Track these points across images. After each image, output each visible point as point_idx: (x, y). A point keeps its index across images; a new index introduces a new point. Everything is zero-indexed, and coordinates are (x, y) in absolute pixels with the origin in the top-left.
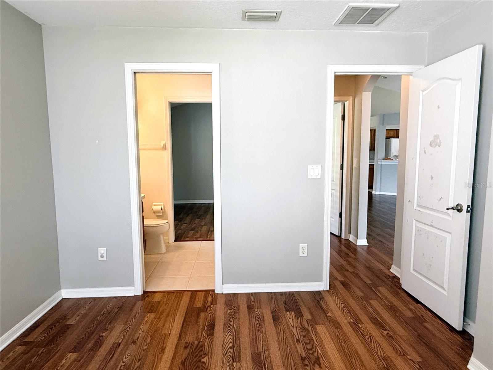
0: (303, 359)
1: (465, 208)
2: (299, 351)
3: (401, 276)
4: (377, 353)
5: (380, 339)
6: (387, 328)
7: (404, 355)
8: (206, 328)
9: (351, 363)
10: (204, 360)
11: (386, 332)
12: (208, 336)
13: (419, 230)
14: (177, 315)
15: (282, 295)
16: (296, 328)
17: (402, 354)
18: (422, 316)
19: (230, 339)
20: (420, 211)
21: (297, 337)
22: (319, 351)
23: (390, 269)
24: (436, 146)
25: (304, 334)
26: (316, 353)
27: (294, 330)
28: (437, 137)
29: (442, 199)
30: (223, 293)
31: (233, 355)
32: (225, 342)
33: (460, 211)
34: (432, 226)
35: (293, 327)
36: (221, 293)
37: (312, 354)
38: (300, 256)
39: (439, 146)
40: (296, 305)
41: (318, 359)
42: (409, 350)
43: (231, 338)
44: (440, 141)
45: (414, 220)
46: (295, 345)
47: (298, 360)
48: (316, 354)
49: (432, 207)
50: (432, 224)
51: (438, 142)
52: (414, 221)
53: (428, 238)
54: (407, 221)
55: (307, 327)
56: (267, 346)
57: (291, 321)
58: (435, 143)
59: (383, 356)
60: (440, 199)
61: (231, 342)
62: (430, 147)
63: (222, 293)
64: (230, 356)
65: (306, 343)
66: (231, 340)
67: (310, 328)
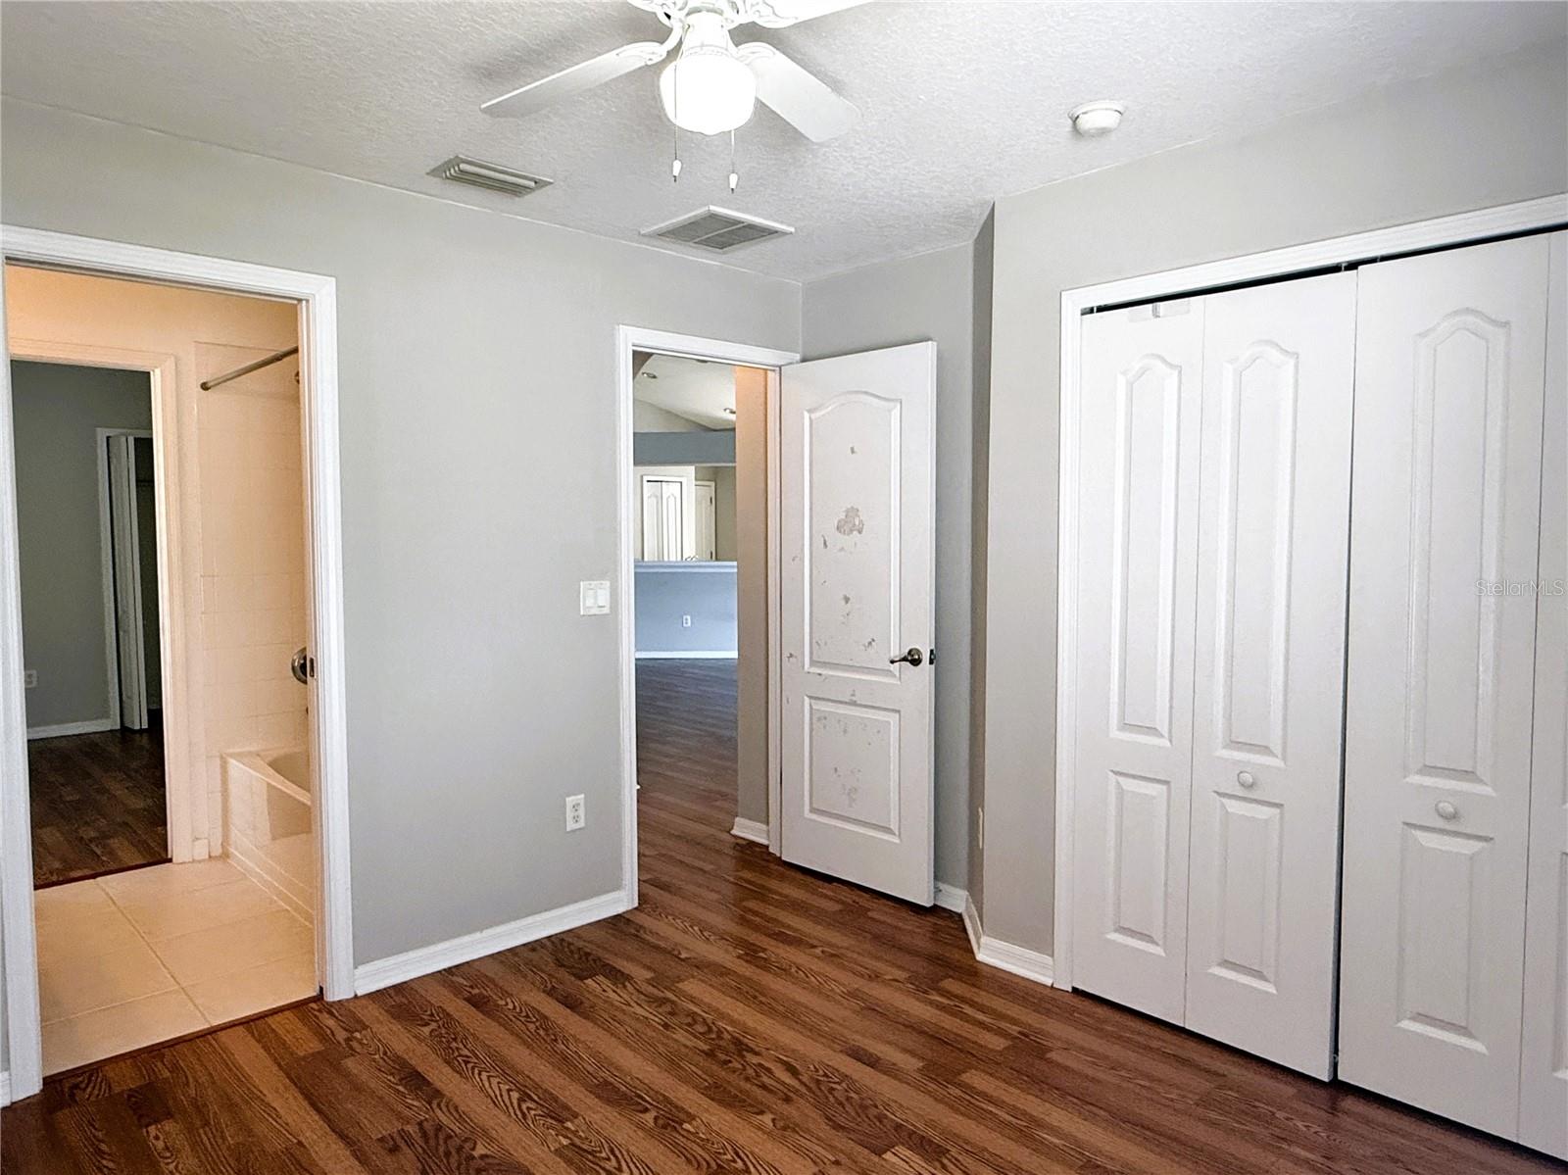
0: (710, 1054)
1: (926, 657)
2: (688, 1043)
3: (768, 839)
4: (832, 990)
5: (817, 966)
6: (815, 943)
7: (877, 977)
8: (401, 1088)
9: (804, 1025)
10: (480, 1150)
11: (818, 951)
12: (430, 1103)
13: (819, 718)
14: (265, 1095)
15: (534, 950)
16: (638, 1004)
17: (873, 976)
18: (854, 902)
19: (501, 1085)
20: (820, 674)
21: (660, 1021)
22: (729, 1028)
23: (732, 828)
24: (851, 531)
25: (668, 1008)
26: (725, 1033)
27: (639, 1010)
28: (851, 512)
29: (873, 643)
30: (359, 994)
31: (545, 1110)
32: (493, 1095)
33: (916, 662)
34: (854, 704)
35: (630, 1005)
36: (352, 995)
37: (720, 1037)
38: (568, 829)
39: (860, 532)
40: (594, 961)
41: (737, 1042)
42: (879, 966)
43: (499, 1083)
44: (861, 522)
45: (806, 698)
46: (668, 1037)
47: (701, 1060)
48: (726, 1036)
49: (850, 663)
50: (854, 698)
51: (857, 523)
52: (807, 700)
53: (845, 731)
54: (788, 702)
55: (662, 994)
56: (603, 1061)
57: (612, 995)
58: (849, 524)
59: (845, 990)
60: (870, 643)
61: (509, 1091)
62: (837, 533)
63: (356, 996)
64: (540, 1115)
65: (689, 1025)
66: (505, 1087)
67: (670, 995)
